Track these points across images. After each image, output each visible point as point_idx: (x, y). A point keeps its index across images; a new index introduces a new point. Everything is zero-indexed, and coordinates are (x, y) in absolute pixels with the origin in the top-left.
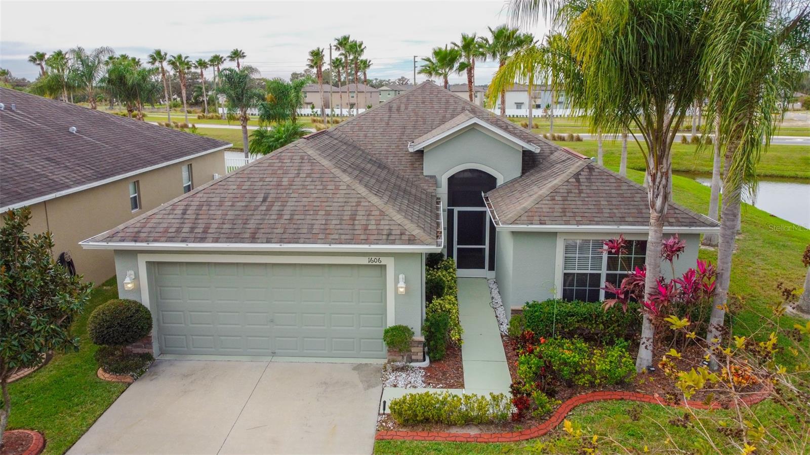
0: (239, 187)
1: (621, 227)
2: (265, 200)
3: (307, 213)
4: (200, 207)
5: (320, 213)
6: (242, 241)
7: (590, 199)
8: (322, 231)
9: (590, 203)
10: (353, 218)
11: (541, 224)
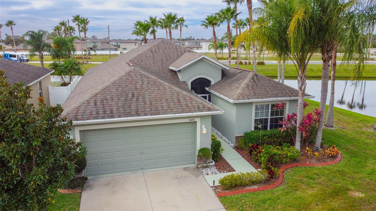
0: (117, 90)
1: (278, 98)
2: (133, 96)
3: (157, 100)
4: (102, 101)
5: (163, 100)
6: (133, 116)
7: (262, 88)
8: (168, 108)
9: (263, 89)
10: (179, 101)
11: (248, 99)
